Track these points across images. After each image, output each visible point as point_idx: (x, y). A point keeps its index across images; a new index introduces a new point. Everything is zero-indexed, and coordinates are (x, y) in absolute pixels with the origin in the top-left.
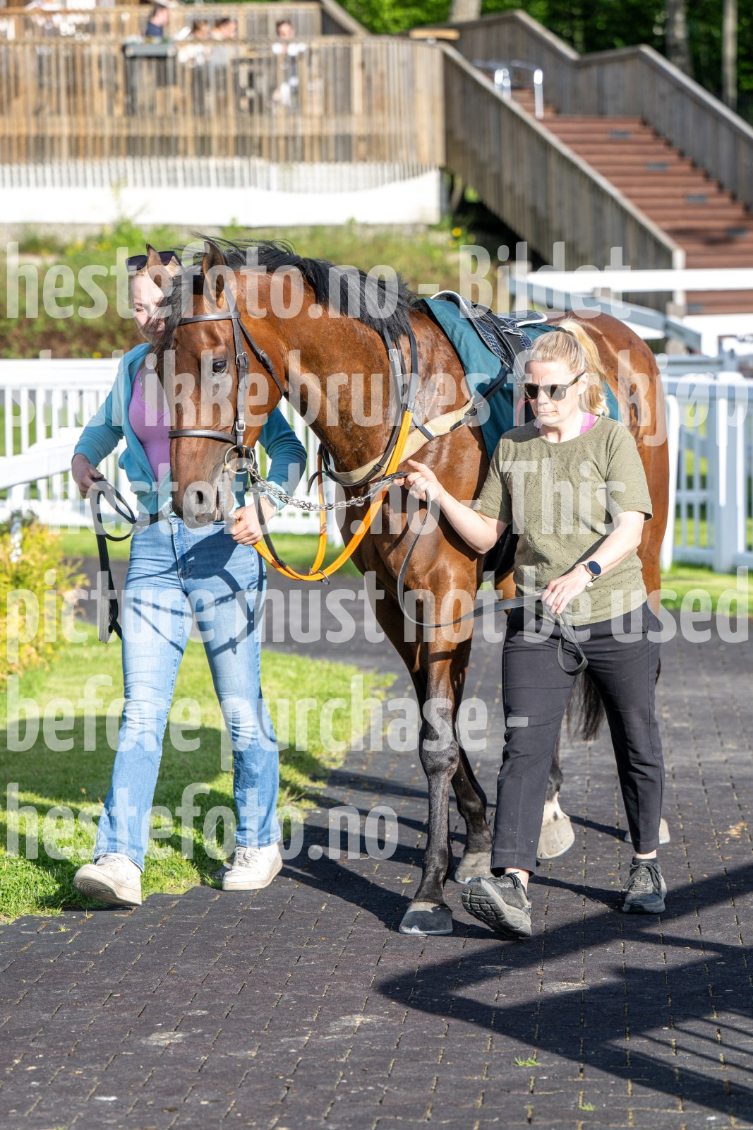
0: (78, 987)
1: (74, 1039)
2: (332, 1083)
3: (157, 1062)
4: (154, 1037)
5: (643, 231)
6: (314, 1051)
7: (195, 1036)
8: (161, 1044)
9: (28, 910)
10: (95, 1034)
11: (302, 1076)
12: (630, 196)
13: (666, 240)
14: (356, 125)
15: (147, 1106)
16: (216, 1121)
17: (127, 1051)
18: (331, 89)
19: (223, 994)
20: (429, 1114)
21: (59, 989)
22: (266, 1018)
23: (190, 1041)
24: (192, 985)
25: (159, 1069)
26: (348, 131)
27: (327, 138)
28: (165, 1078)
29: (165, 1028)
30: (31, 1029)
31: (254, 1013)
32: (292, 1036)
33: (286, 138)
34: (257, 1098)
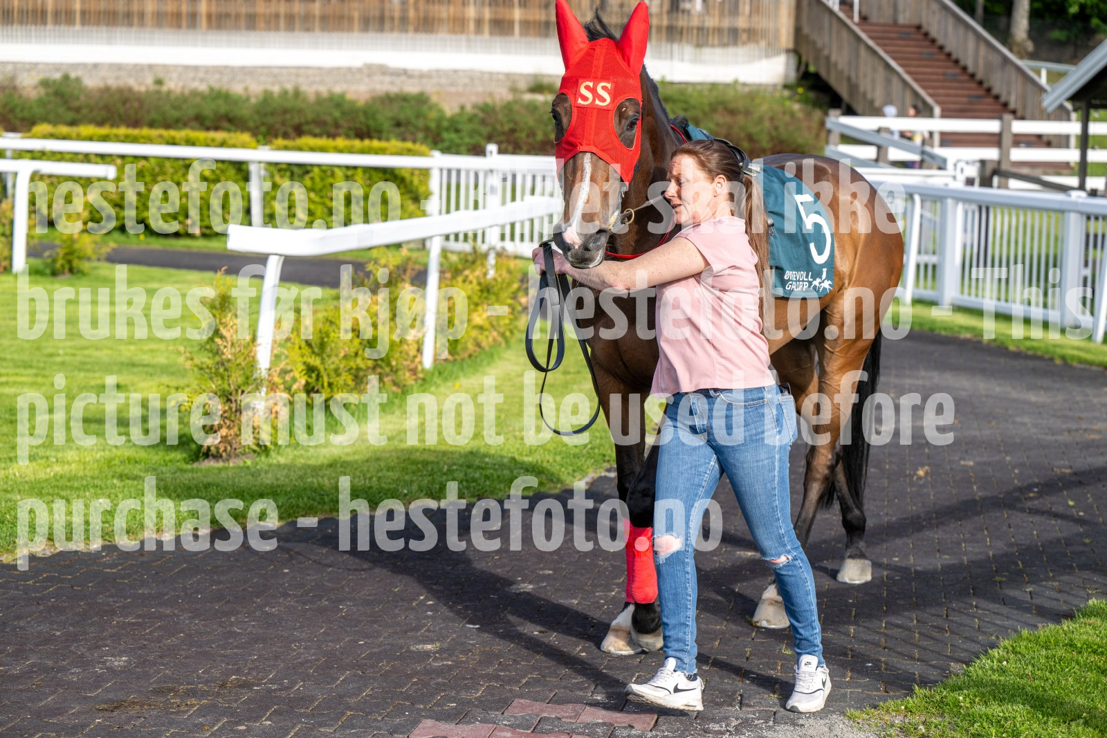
4: (514, 586)
5: (916, 94)
7: (541, 588)
10: (478, 582)
11: (603, 619)
12: (909, 73)
13: (929, 100)
14: (741, 23)
15: (498, 633)
16: (541, 646)
17: (495, 595)
18: (727, 1)
23: (536, 591)
25: (512, 608)
26: (736, 25)
27: (723, 30)
29: (523, 581)
33: (698, 29)
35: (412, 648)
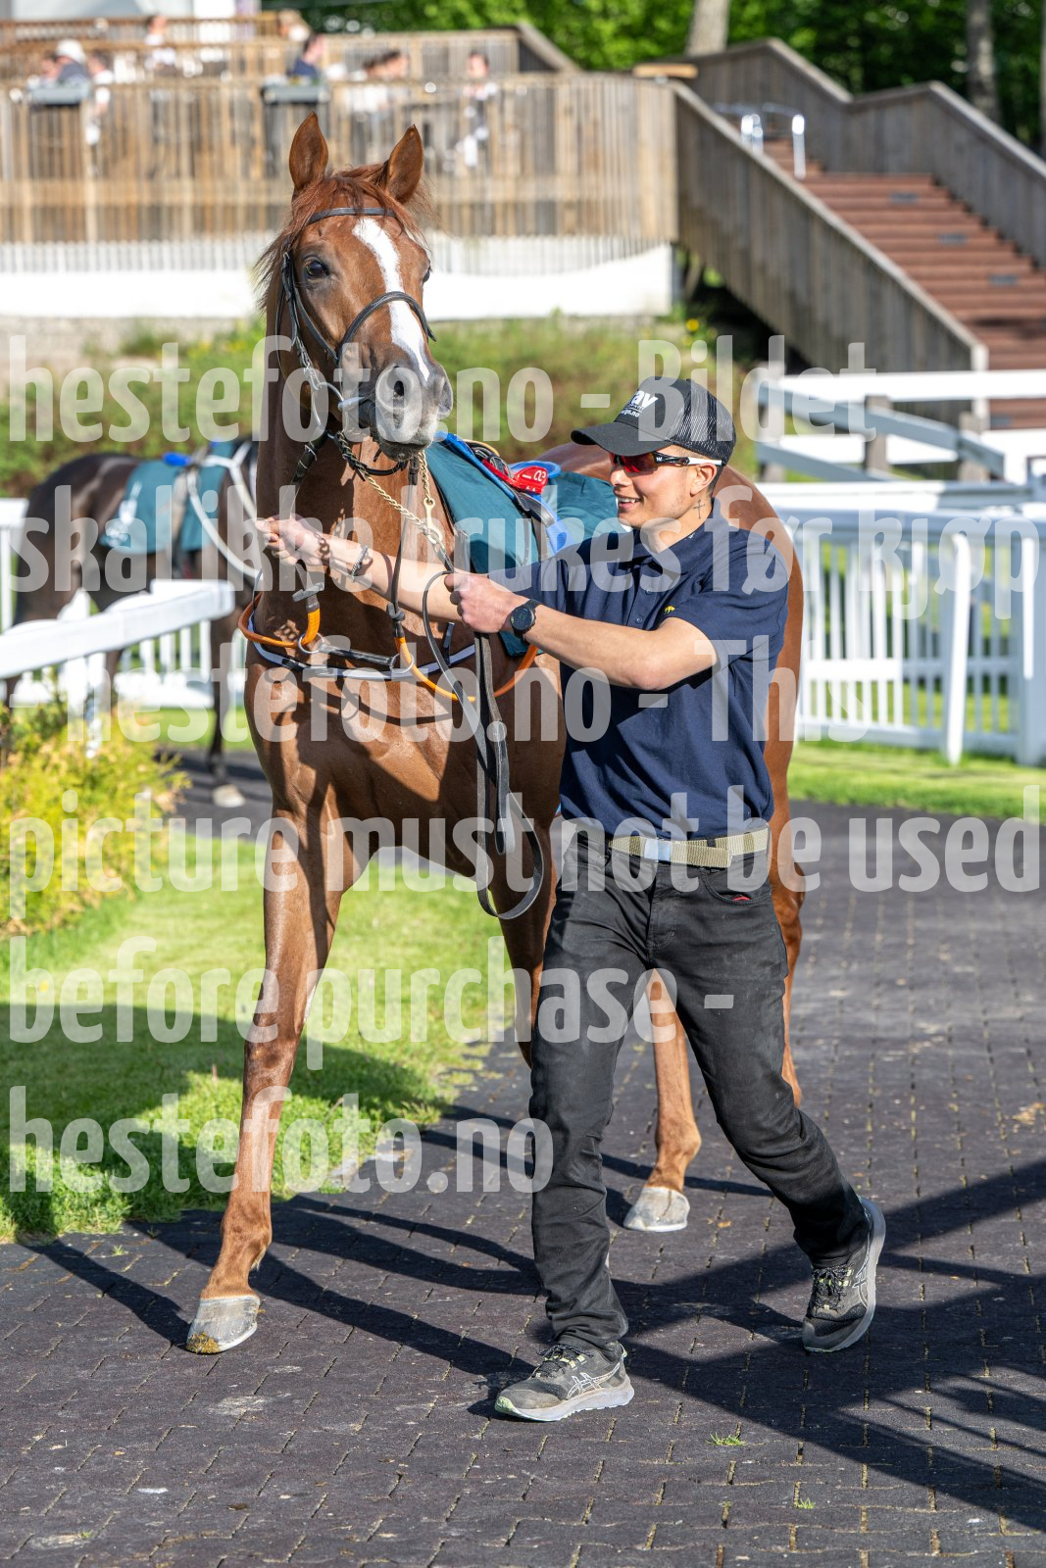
0: (130, 1333)
1: (117, 1406)
2: (460, 1469)
3: (226, 1439)
4: (226, 1403)
5: (933, 322)
6: (439, 1423)
7: (280, 1402)
8: (236, 1413)
9: (74, 1225)
10: (147, 1398)
11: (420, 1459)
12: (916, 278)
13: (963, 333)
14: (562, 189)
15: (207, 1502)
16: (298, 1523)
17: (188, 1423)
18: (529, 143)
19: (323, 1343)
20: (588, 1514)
21: (104, 1336)
22: (378, 1376)
23: (272, 1411)
24: (284, 1329)
25: (227, 1448)
26: (551, 195)
27: (525, 205)
28: (235, 1460)
29: (242, 1390)
30: (62, 1392)
31: (362, 1370)
32: (412, 1403)
33: (472, 206)
34: (357, 1490)
35: (35, 1544)
